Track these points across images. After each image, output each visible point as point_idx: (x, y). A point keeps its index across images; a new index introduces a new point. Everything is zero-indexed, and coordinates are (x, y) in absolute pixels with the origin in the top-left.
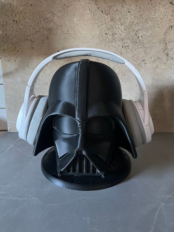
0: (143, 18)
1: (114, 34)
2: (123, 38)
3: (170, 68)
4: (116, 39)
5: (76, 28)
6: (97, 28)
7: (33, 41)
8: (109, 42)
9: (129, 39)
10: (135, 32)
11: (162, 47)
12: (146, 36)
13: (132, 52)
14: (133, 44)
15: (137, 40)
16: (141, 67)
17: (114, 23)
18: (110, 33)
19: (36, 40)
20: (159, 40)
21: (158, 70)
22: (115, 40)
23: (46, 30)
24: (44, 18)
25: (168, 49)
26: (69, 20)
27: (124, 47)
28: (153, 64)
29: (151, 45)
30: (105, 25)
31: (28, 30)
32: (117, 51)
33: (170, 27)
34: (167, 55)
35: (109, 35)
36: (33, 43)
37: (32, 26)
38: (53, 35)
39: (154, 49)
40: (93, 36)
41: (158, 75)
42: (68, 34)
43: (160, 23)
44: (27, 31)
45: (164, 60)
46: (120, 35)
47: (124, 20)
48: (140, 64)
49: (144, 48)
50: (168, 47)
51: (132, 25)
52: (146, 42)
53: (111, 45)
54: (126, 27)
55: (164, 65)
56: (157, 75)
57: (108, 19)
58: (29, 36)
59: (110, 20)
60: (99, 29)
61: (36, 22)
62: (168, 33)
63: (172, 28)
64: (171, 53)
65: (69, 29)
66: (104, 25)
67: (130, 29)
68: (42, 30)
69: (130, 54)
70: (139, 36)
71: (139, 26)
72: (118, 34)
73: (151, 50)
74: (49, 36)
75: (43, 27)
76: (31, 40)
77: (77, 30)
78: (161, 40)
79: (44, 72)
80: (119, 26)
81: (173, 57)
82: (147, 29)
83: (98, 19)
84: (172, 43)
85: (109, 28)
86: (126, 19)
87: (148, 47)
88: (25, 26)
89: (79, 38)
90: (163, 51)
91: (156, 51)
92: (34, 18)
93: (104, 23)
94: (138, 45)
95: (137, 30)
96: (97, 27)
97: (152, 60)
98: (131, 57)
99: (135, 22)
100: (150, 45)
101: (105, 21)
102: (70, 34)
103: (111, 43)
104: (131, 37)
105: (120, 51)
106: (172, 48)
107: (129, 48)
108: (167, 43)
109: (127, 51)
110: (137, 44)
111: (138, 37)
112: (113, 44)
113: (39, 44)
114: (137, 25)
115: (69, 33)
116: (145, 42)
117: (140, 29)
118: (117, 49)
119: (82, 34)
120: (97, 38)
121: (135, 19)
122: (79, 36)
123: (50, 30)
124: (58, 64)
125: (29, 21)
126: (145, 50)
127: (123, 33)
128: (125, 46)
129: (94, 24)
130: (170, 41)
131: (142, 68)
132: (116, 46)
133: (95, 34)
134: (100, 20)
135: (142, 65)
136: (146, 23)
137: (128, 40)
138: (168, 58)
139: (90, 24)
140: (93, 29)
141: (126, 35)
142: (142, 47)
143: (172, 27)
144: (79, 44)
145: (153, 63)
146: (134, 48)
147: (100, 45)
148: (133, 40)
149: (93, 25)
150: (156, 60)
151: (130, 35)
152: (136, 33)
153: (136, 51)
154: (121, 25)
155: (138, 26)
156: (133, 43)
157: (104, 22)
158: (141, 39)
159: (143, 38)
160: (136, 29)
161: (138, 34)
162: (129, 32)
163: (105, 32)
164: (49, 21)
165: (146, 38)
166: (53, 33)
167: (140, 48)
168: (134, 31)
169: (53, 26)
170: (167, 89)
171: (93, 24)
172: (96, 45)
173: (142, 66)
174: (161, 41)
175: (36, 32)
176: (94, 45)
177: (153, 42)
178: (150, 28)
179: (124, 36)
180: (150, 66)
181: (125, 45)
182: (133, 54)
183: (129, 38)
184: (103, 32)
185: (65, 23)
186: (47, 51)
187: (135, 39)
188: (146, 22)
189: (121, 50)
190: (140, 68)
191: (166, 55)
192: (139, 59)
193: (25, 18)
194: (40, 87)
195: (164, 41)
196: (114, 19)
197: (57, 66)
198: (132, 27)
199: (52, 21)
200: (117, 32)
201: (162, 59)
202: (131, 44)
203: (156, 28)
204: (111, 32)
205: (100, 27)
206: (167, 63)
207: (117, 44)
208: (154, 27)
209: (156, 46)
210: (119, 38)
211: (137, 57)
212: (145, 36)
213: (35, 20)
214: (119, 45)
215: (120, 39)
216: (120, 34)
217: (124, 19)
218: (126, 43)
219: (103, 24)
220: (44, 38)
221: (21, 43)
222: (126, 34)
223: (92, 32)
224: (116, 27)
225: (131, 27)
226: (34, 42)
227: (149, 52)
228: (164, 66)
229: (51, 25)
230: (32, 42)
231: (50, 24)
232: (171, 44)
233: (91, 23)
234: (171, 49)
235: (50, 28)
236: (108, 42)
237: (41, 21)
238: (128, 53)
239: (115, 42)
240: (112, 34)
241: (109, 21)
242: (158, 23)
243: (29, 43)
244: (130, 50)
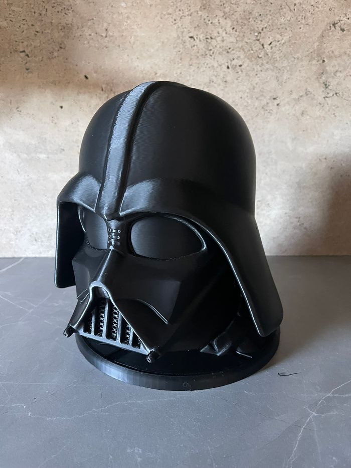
0: (271, 3)
1: (209, 37)
2: (230, 48)
3: (333, 116)
4: (213, 50)
5: (125, 24)
6: (172, 24)
7: (28, 53)
8: (200, 57)
9: (243, 50)
10: (256, 34)
11: (314, 68)
12: (279, 42)
13: (249, 80)
14: (251, 61)
15: (260, 51)
16: (269, 113)
17: (208, 14)
18: (201, 37)
19: (36, 51)
20: (307, 53)
21: (306, 119)
22: (212, 52)
23: (58, 29)
24: (54, 3)
25: (327, 73)
26: (110, 7)
27: (232, 68)
28: (294, 105)
29: (291, 63)
30: (190, 17)
31: (18, 29)
32: (216, 76)
33: (332, 25)
34: (326, 86)
35: (198, 41)
36: (28, 59)
37: (26, 21)
38: (73, 39)
39: (297, 73)
40: (163, 43)
41: (307, 130)
42: (106, 37)
43: (309, 14)
44: (17, 31)
45: (320, 98)
46: (223, 41)
47: (231, 7)
48: (267, 107)
49: (275, 70)
50: (327, 68)
51: (249, 19)
52: (279, 57)
53: (204, 64)
54: (235, 23)
55: (320, 109)
56: (304, 131)
57: (196, 4)
58: (20, 44)
59: (201, 7)
60: (175, 28)
61: (35, 13)
62: (328, 38)
63: (335, 27)
64: (333, 83)
65: (109, 25)
66: (187, 17)
67: (246, 27)
68: (49, 29)
69: (246, 84)
70: (265, 44)
71: (263, 21)
72: (219, 39)
73: (291, 75)
74: (65, 43)
75: (52, 23)
76: (24, 51)
77: (127, 29)
78: (313, 53)
79: (56, 123)
80: (220, 21)
81: (338, 92)
82: (282, 28)
83: (174, 4)
84: (336, 60)
85: (198, 25)
86: (236, 4)
87: (283, 69)
88: (11, 20)
89: (132, 47)
90: (318, 78)
91: (302, 77)
92: (30, 4)
93: (187, 13)
94: (262, 64)
95: (260, 29)
96: (173, 22)
97: (293, 97)
98: (248, 91)
99: (254, 13)
100: (289, 63)
101: (189, 8)
102: (111, 38)
103: (203, 59)
104: (246, 46)
105: (224, 78)
106: (337, 71)
107: (242, 71)
108: (325, 59)
109: (239, 77)
110: (260, 61)
111: (263, 45)
112: (207, 62)
113: (42, 61)
114: (260, 19)
115: (109, 35)
116: (277, 56)
117: (266, 28)
118: (215, 73)
119: (138, 38)
120: (172, 46)
121: (256, 5)
122: (132, 42)
123: (67, 29)
124: (87, 105)
125: (21, 9)
126: (277, 74)
127: (229, 35)
128: (234, 66)
129: (165, 15)
130: (332, 55)
131: (271, 115)
132: (213, 66)
133: (167, 38)
134: (177, 7)
135: (271, 108)
136: (278, 15)
137: (239, 51)
138: (328, 93)
139: (157, 16)
140: (163, 25)
141: (235, 41)
142: (272, 67)
143: (337, 23)
144: (132, 59)
145: (296, 103)
146: (254, 69)
147: (178, 64)
148: (252, 52)
149: (161, 18)
150: (301, 96)
151: (244, 42)
152: (257, 36)
153: (258, 76)
154: (226, 19)
155: (261, 21)
156: (251, 58)
157: (187, 10)
158: (268, 51)
159: (273, 48)
160: (258, 28)
161: (263, 38)
162: (241, 34)
163: (189, 33)
164: (64, 8)
165: (281, 48)
166: (74, 36)
167: (266, 71)
168: (252, 32)
169: (73, 19)
170: (325, 160)
171: (162, 15)
172: (170, 62)
173: (271, 112)
174: (312, 56)
175: (35, 34)
176: (165, 62)
177: (296, 57)
178: (289, 27)
179: (231, 44)
180: (288, 110)
181: (234, 62)
182: (251, 84)
183: (242, 47)
184: (184, 34)
185: (99, 14)
186: (60, 75)
187: (257, 51)
188: (280, 13)
189: (225, 75)
190: (266, 114)
191: (324, 86)
192: (264, 94)
193: (11, 4)
194: (48, 157)
195: (319, 55)
196: (208, 4)
197: (83, 111)
198: (250, 24)
199: (71, 8)
200: (216, 34)
201: (314, 96)
202: (248, 60)
203: (302, 26)
204: (203, 33)
205: (178, 23)
206: (326, 105)
207: (215, 60)
208: (297, 24)
209: (302, 66)
210: (220, 47)
211: (260, 91)
212: (278, 44)
213: (33, 8)
214: (220, 64)
215: (223, 50)
216: (223, 37)
217: (232, 5)
218: (235, 60)
219: (185, 16)
220: (54, 47)
221: (3, 59)
222: (236, 38)
223: (160, 32)
224: (214, 22)
225: (246, 22)
226: (31, 57)
227: (286, 79)
228: (319, 111)
229: (69, 18)
230: (27, 55)
231: (66, 15)
232: (334, 62)
233: (158, 13)
234: (334, 74)
235: (67, 24)
236: (196, 56)
237: (47, 9)
238: (241, 82)
239: (211, 56)
240: (204, 38)
241: (198, 10)
242: (306, 14)
243: (20, 59)
244: (244, 74)
